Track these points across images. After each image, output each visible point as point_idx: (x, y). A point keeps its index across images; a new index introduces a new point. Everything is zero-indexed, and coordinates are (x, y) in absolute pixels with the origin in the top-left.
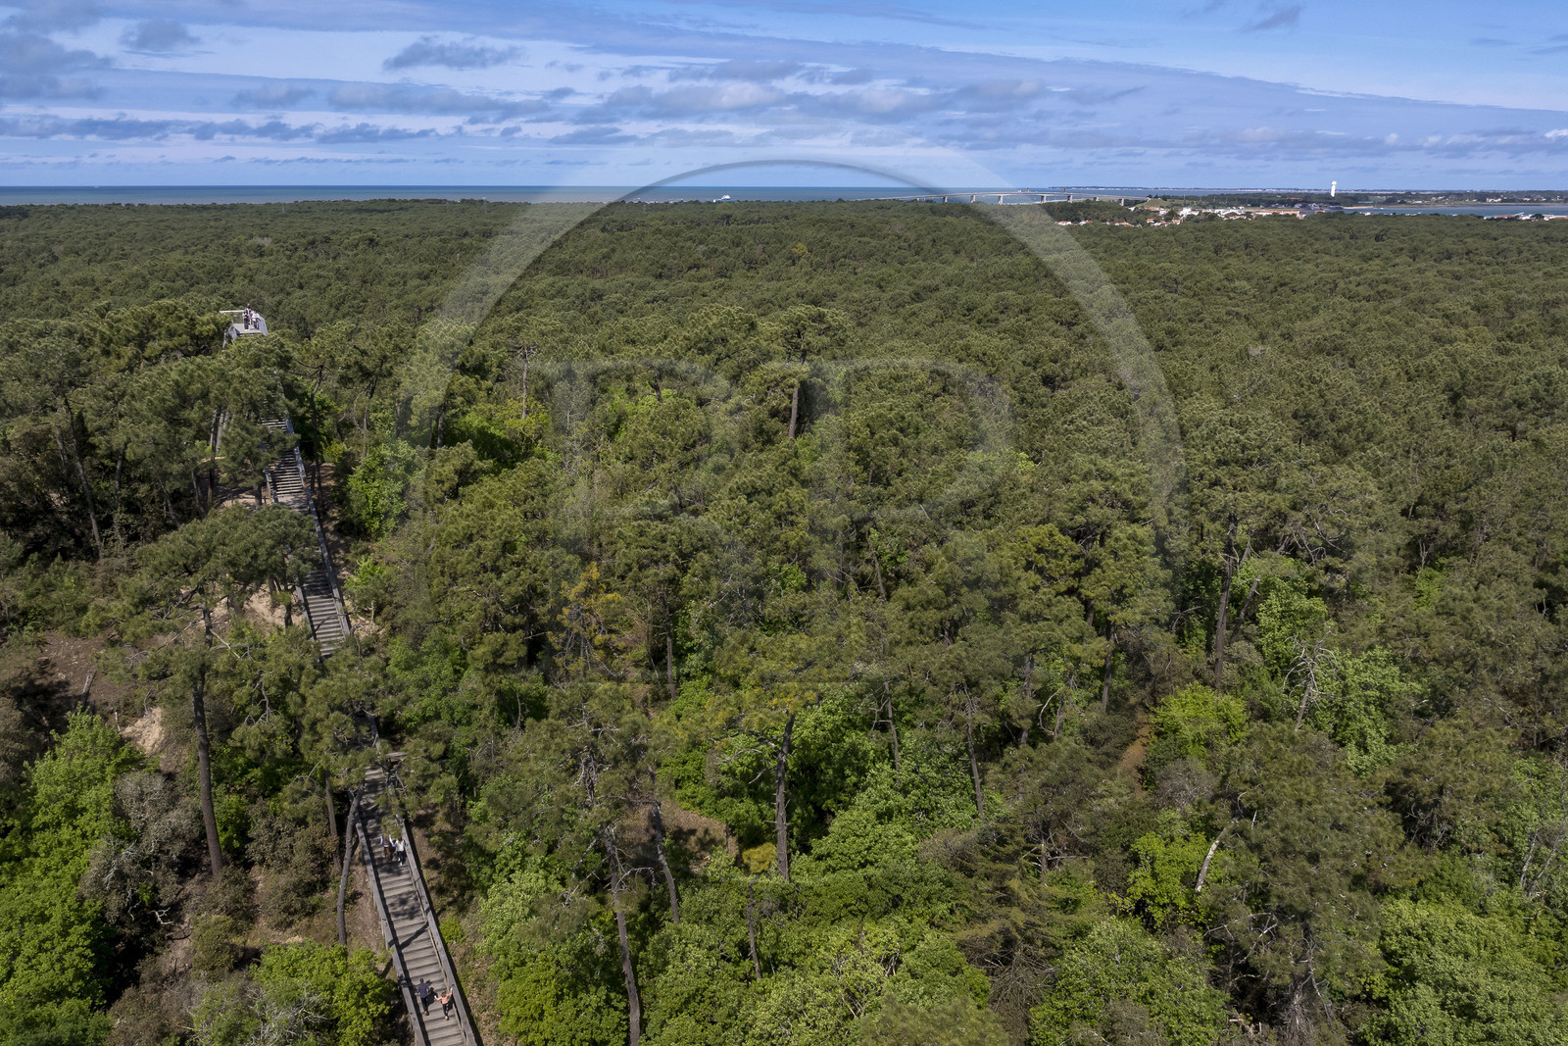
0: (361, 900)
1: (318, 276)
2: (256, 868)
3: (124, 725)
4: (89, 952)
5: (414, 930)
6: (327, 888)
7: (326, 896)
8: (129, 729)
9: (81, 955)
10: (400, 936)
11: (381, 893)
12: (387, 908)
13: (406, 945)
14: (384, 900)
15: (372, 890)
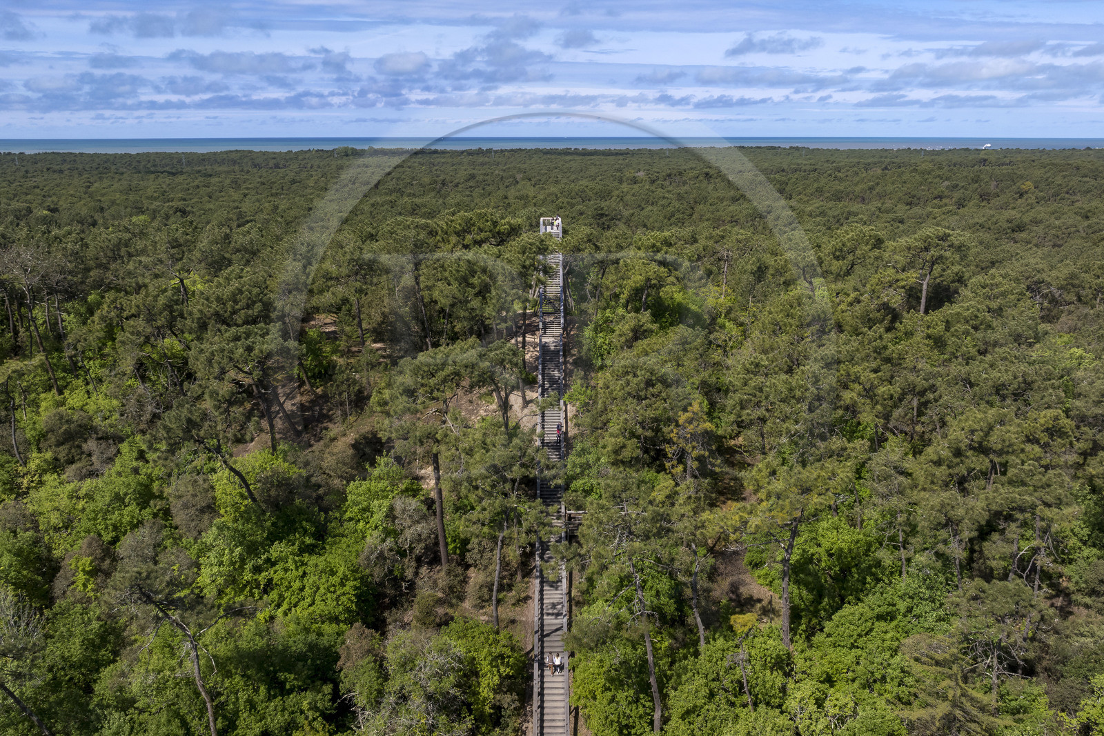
0: (530, 602)
1: (664, 198)
2: (472, 569)
3: (421, 468)
4: (353, 598)
5: (555, 628)
6: (511, 590)
7: (510, 594)
8: (423, 471)
9: (349, 599)
10: (547, 629)
11: (541, 599)
12: (542, 609)
13: (548, 635)
14: (542, 604)
15: (537, 596)
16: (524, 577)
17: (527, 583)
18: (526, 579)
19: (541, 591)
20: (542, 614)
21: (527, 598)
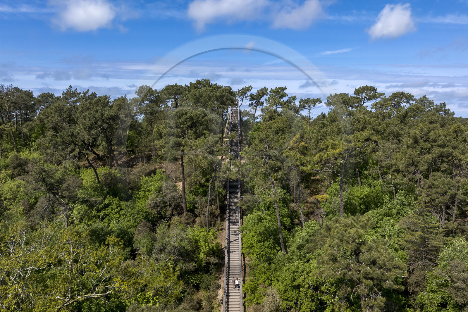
0: (224, 230)
3: (176, 183)
5: (235, 239)
10: (231, 239)
11: (229, 229)
12: (229, 232)
13: (232, 242)
14: (229, 231)
15: (227, 228)
16: (221, 221)
17: (223, 223)
18: (222, 222)
19: (229, 226)
20: (229, 234)
21: (222, 229)
